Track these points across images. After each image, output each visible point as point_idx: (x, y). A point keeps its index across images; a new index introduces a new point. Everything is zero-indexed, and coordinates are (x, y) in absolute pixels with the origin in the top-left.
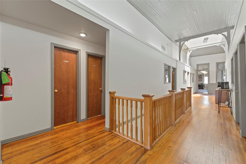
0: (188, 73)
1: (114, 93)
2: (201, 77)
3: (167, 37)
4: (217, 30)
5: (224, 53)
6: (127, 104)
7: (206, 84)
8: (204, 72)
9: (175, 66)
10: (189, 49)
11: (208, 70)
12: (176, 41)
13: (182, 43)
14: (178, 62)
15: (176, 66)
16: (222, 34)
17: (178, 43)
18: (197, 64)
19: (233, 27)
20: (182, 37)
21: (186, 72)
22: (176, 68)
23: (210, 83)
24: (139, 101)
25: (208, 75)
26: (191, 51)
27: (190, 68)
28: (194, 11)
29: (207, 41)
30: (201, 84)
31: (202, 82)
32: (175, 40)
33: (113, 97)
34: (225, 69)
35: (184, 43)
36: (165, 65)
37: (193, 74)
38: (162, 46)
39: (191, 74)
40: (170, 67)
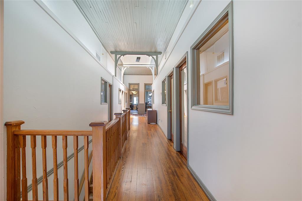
0: (123, 92)
1: (19, 124)
2: (131, 97)
3: (101, 44)
4: (148, 52)
5: (152, 76)
6: (54, 144)
7: (135, 104)
8: (134, 92)
9: (111, 83)
10: (124, 66)
11: (137, 90)
12: (112, 52)
13: (118, 56)
14: (114, 78)
15: (113, 83)
16: (153, 57)
17: (114, 55)
18: (129, 83)
19: (160, 53)
20: (118, 50)
21: (120, 91)
22: (113, 85)
23: (140, 104)
24: (82, 135)
25: (138, 95)
26: (126, 68)
27: (124, 87)
28: (134, 23)
29: (139, 60)
30: (131, 104)
31: (132, 102)
32: (110, 51)
33: (16, 133)
34: (151, 90)
35: (120, 57)
36: (102, 80)
37: (126, 93)
38: (96, 53)
39: (124, 93)
40: (107, 82)
